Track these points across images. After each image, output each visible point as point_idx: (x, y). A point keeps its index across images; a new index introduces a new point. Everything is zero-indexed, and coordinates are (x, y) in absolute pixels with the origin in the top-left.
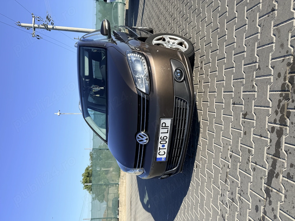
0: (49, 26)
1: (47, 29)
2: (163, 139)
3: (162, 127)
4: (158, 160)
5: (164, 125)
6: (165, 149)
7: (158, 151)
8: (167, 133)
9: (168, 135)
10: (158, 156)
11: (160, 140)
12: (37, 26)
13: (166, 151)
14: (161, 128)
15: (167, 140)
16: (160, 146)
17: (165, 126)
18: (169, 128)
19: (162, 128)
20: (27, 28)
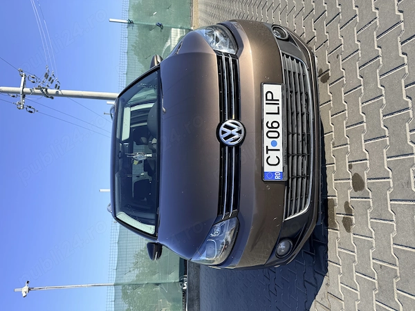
0: (50, 91)
1: (47, 95)
2: (272, 127)
3: (267, 100)
4: (267, 179)
5: (269, 96)
6: (279, 150)
7: (266, 156)
8: (278, 113)
9: (279, 118)
10: (267, 169)
11: (266, 130)
12: (30, 91)
13: (280, 154)
14: (265, 102)
15: (280, 130)
16: (267, 142)
17: (272, 100)
18: (280, 102)
19: (267, 104)
20: (12, 95)
